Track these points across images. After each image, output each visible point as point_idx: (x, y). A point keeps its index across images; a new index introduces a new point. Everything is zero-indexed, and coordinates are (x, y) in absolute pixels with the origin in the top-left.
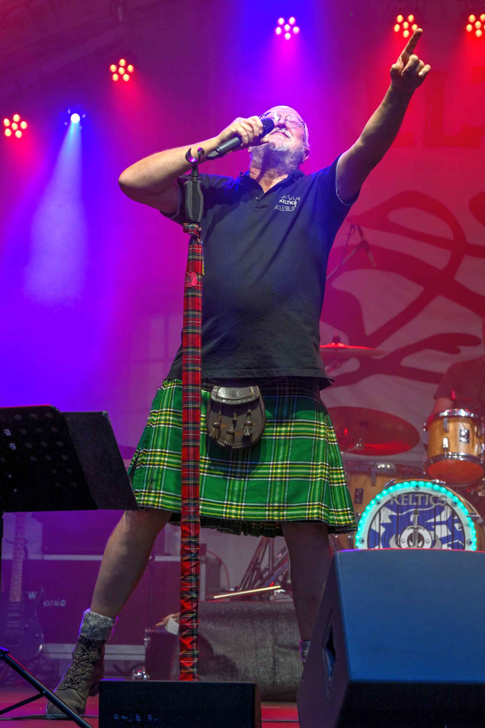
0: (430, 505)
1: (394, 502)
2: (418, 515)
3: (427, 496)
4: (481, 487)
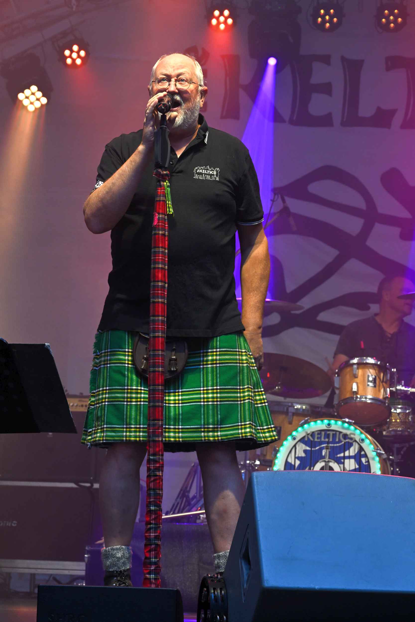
0: (340, 441)
1: (308, 438)
2: (330, 450)
3: (338, 433)
4: (385, 427)
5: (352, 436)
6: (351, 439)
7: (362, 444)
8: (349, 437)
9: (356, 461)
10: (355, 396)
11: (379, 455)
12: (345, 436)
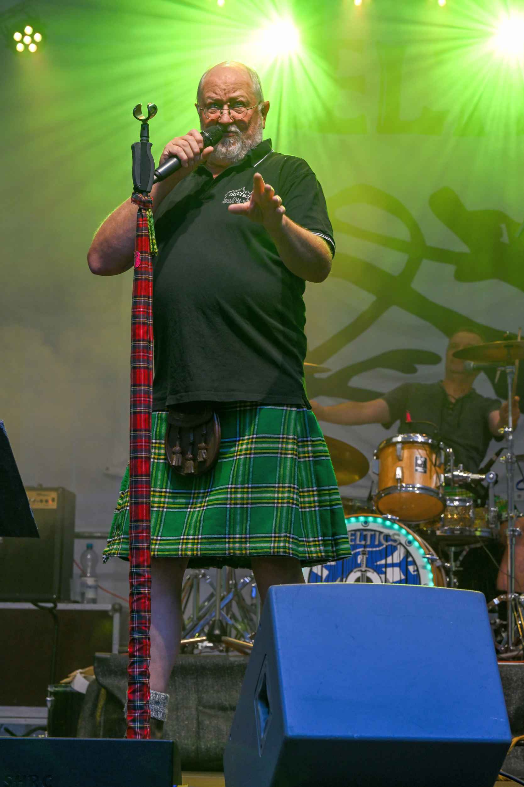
0: (380, 544)
2: (367, 556)
3: (377, 534)
4: (439, 525)
5: (396, 537)
6: (395, 541)
7: (408, 548)
8: (392, 538)
9: (400, 569)
10: (399, 485)
11: (432, 561)
12: (387, 538)
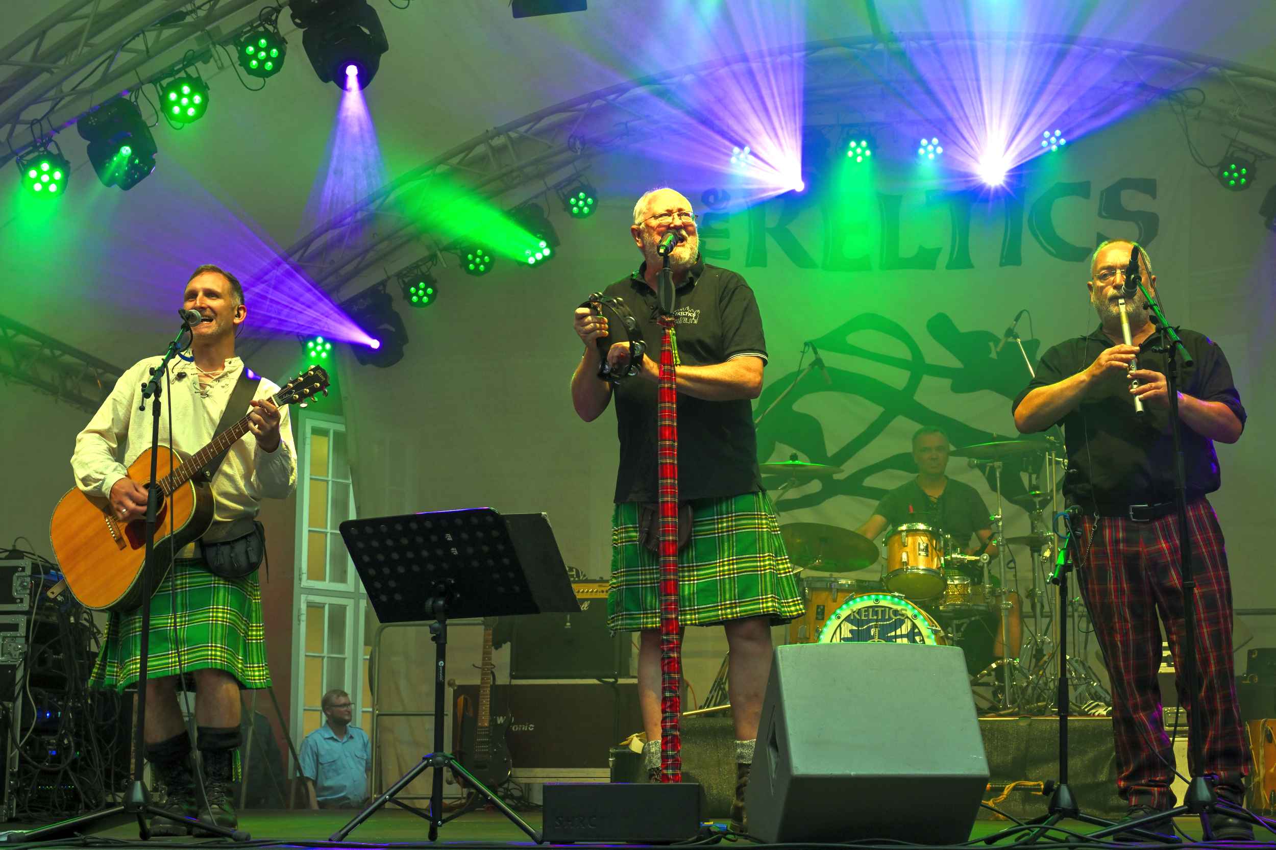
0: (890, 618)
1: (854, 616)
3: (887, 609)
4: (941, 601)
5: (904, 612)
6: (903, 615)
7: (915, 621)
8: (900, 613)
9: (909, 639)
10: (905, 567)
11: (935, 632)
12: (896, 612)
